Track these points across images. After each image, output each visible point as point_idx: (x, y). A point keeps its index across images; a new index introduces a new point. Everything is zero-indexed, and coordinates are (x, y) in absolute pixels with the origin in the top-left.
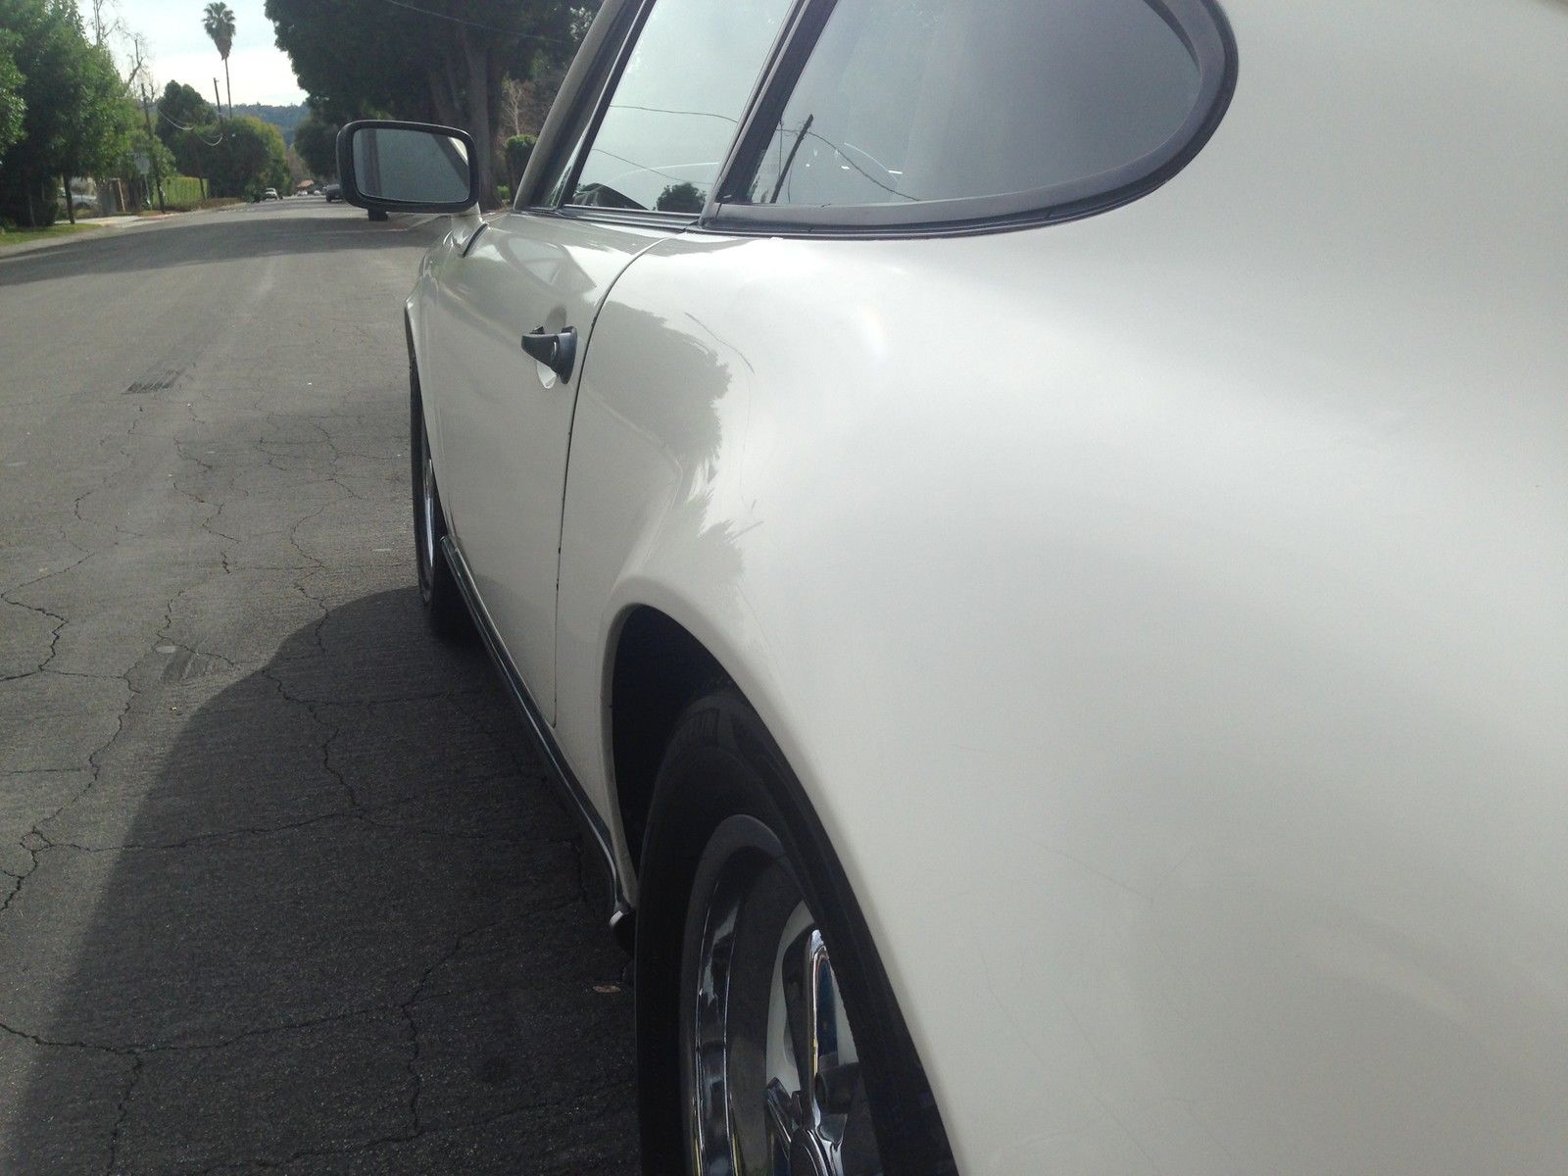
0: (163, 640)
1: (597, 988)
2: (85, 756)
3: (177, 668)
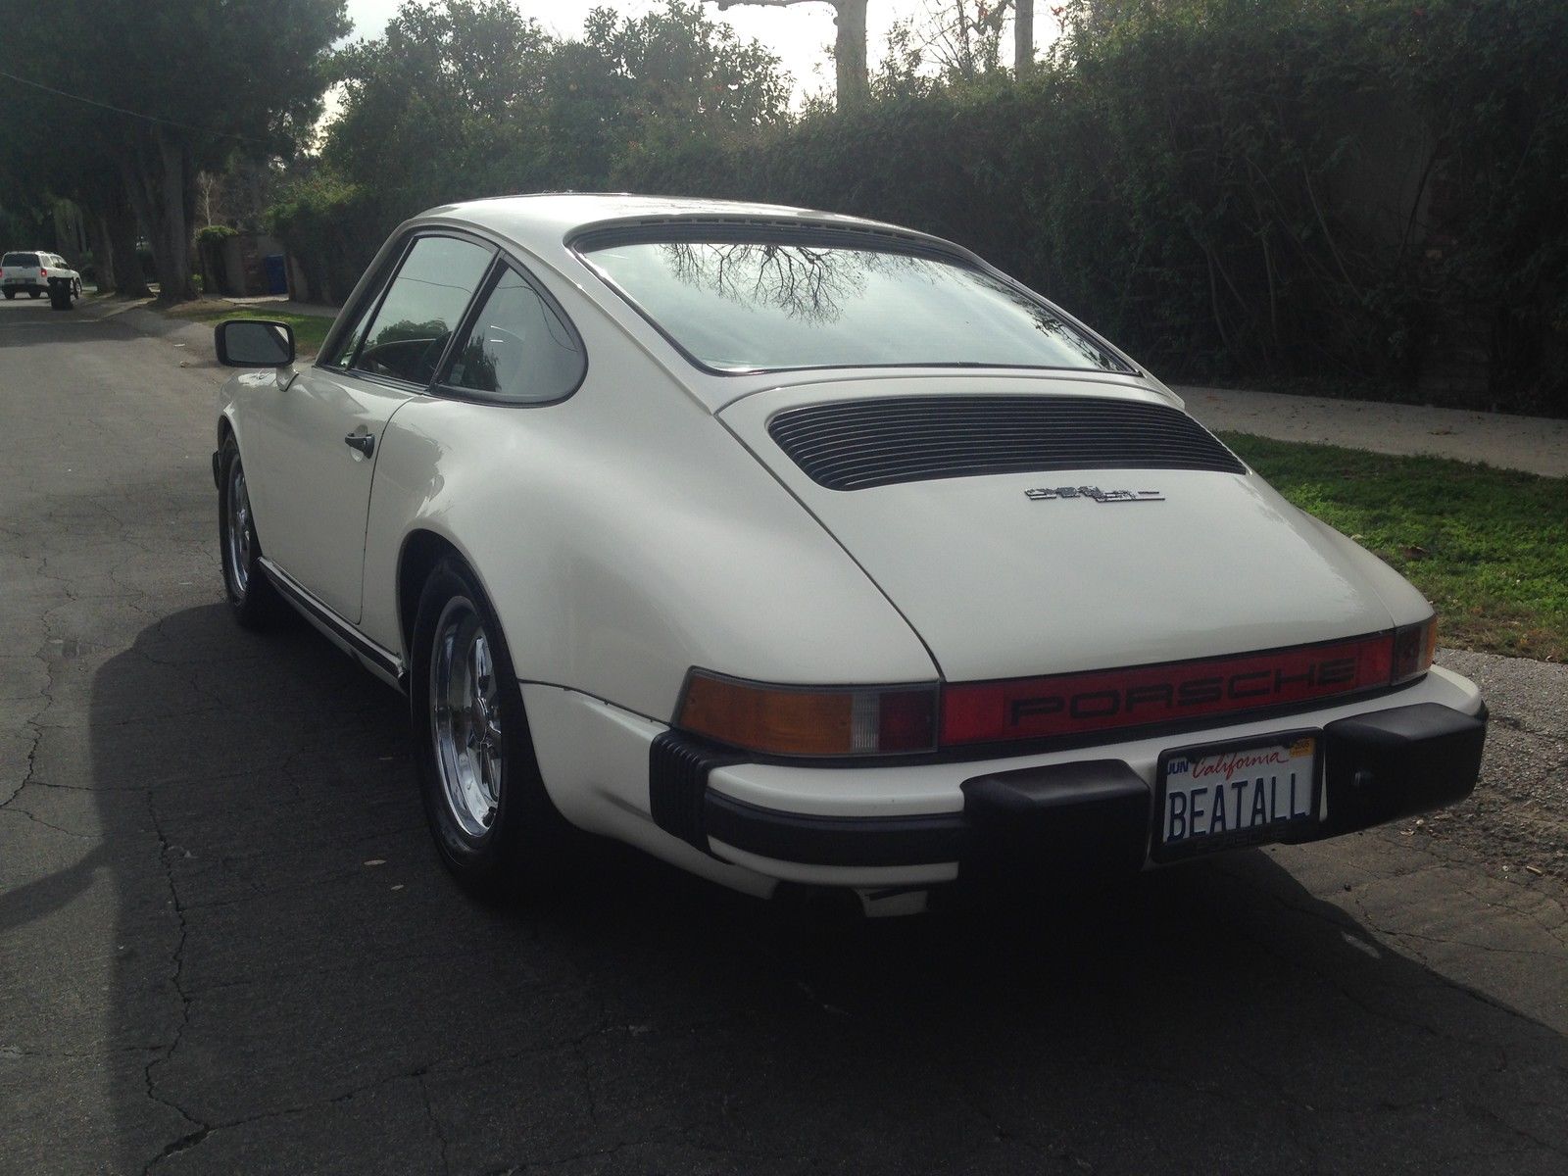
0: (51, 638)
2: (38, 691)
3: (69, 650)
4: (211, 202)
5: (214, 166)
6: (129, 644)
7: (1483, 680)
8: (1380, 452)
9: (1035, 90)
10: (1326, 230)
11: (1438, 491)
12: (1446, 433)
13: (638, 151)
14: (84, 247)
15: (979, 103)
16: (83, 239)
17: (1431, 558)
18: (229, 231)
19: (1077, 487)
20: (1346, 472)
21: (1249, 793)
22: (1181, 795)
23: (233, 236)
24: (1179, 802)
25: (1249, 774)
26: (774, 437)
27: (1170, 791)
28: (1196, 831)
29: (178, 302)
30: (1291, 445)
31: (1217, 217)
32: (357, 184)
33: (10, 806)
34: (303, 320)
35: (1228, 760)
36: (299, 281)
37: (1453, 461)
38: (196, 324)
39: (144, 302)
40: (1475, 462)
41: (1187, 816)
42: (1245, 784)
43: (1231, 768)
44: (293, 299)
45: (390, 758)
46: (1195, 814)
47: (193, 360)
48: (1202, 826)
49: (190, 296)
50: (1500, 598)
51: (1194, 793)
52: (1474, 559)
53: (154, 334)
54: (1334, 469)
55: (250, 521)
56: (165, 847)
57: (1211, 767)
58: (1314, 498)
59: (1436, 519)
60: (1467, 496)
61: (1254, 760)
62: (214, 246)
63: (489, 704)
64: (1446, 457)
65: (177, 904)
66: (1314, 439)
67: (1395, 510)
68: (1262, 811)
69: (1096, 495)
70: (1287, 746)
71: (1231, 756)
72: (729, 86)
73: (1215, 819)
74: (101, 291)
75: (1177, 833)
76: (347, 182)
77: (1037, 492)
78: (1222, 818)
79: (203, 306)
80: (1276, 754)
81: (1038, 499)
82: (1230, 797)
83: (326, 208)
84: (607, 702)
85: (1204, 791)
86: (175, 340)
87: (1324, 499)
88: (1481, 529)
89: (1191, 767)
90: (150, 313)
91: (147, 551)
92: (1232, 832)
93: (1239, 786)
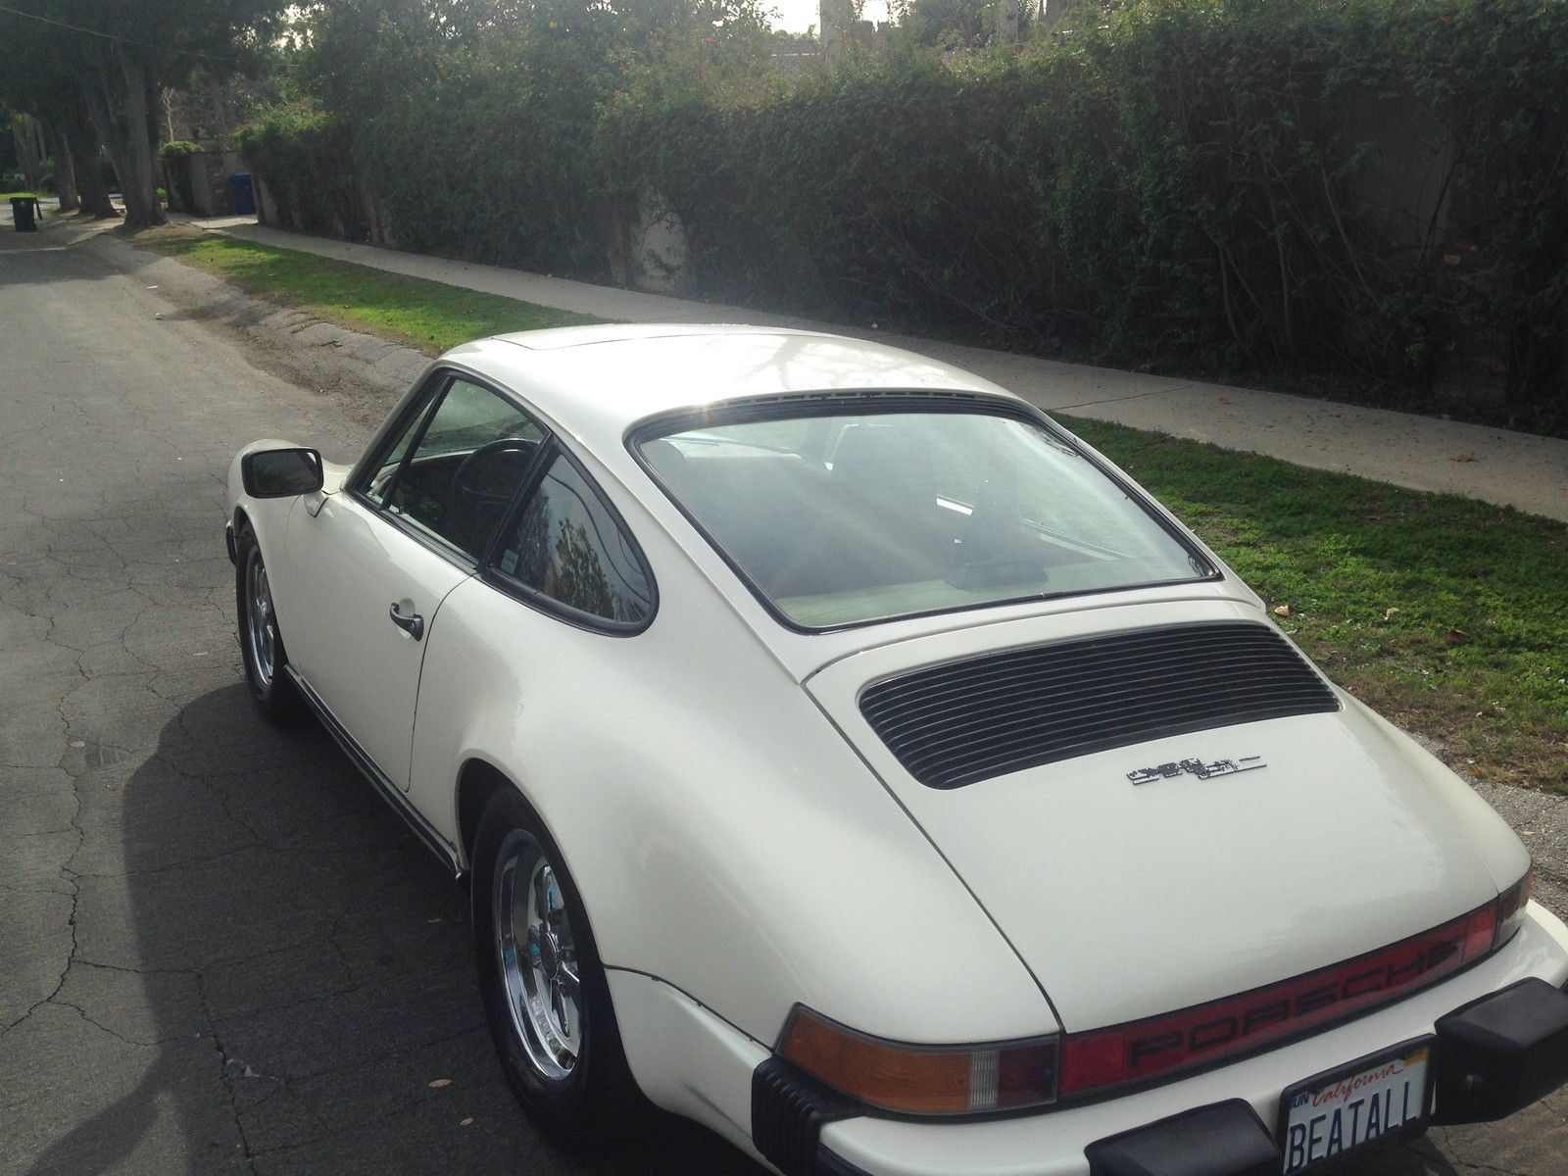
0: (71, 738)
1: (430, 921)
2: (67, 821)
3: (93, 757)
4: (174, 113)
5: (178, 81)
6: (152, 747)
7: (1543, 830)
8: (1405, 486)
9: (1043, 71)
10: (1341, 231)
11: (1468, 544)
12: (1469, 460)
13: (625, 102)
14: (44, 156)
15: (983, 80)
16: (43, 148)
17: (1471, 643)
18: (193, 147)
19: (1177, 760)
20: (1371, 512)
21: (1364, 1111)
22: (1302, 1127)
23: (198, 152)
24: (1299, 1134)
25: (1364, 1092)
26: (867, 715)
27: (1292, 1124)
28: (1314, 1157)
29: (146, 227)
30: (1312, 472)
31: (1231, 215)
32: (328, 111)
33: (58, 998)
34: (277, 256)
35: (1346, 1083)
36: (268, 204)
37: (1480, 503)
38: (168, 259)
39: (110, 224)
40: (1502, 505)
41: (1306, 1146)
42: (1361, 1102)
43: (1349, 1089)
44: (262, 222)
45: (438, 920)
46: (1313, 1142)
47: (168, 308)
48: (1320, 1151)
49: (158, 220)
50: (1548, 710)
51: (1314, 1122)
52: (1514, 644)
53: (124, 270)
54: (1358, 507)
55: (271, 617)
56: (225, 1059)
57: (1330, 1093)
58: (1344, 551)
59: (1470, 585)
60: (1497, 551)
61: (1371, 1077)
62: (179, 163)
63: (561, 943)
64: (1472, 497)
65: (247, 1149)
66: (1335, 466)
67: (1428, 573)
68: (1377, 1125)
69: (1198, 769)
70: (1403, 1058)
71: (1349, 1080)
72: (714, 22)
73: (1332, 1141)
74: (65, 206)
75: (1295, 1164)
76: (316, 109)
77: (1140, 775)
78: (1339, 1140)
79: (171, 232)
80: (1392, 1067)
81: (1142, 783)
82: (1347, 1118)
83: (295, 133)
84: (700, 1004)
85: (1323, 1118)
86: (146, 280)
87: (1355, 552)
88: (1517, 600)
89: (1311, 1098)
90: (118, 241)
91: (155, 604)
92: (1349, 1150)
93: (1356, 1106)
